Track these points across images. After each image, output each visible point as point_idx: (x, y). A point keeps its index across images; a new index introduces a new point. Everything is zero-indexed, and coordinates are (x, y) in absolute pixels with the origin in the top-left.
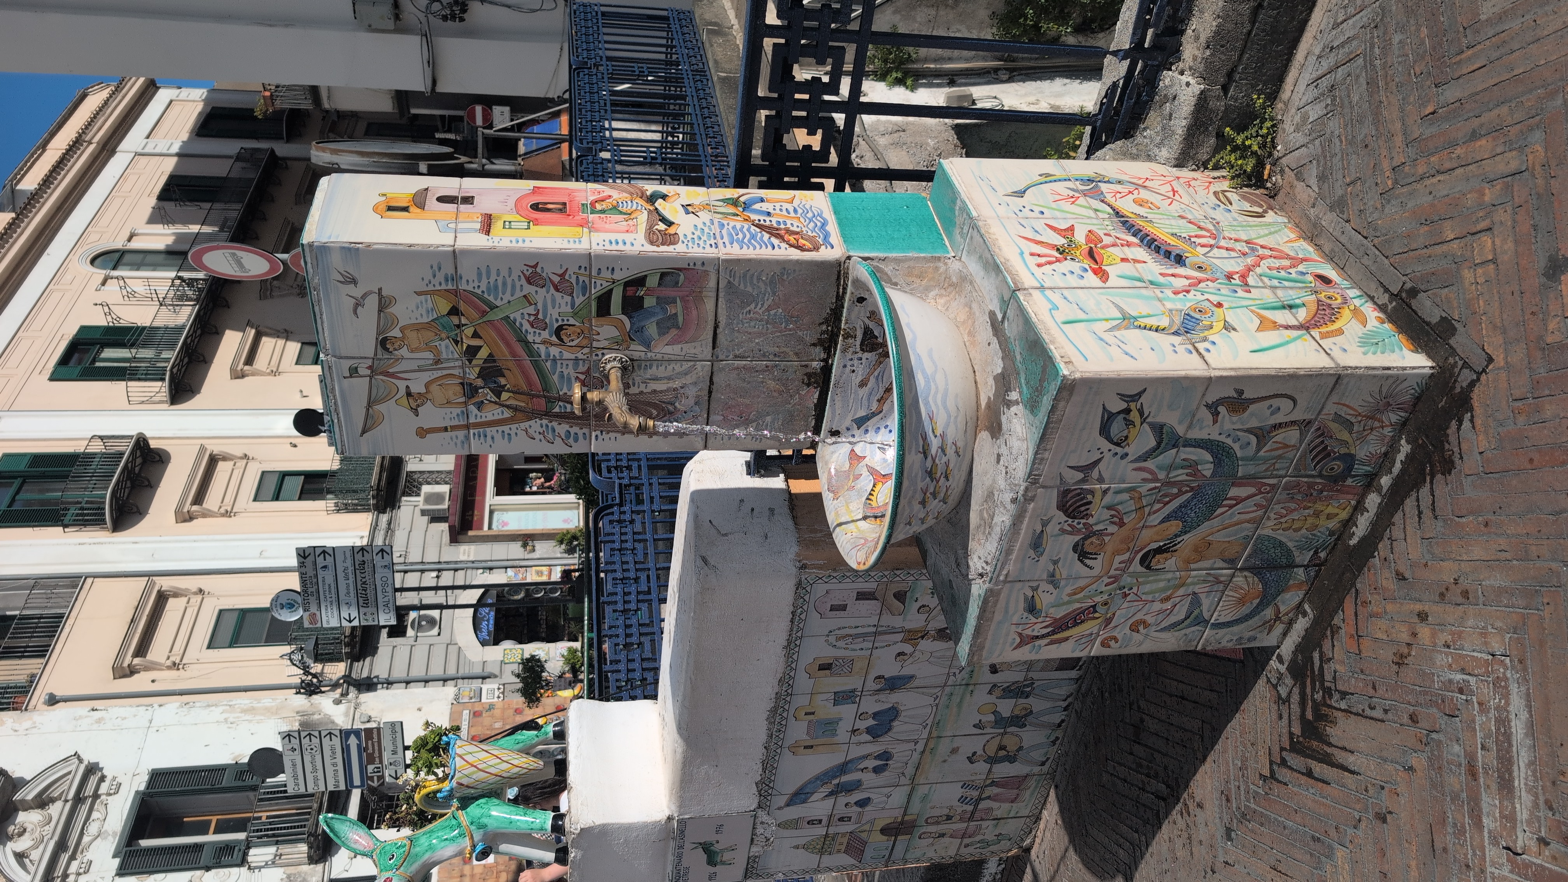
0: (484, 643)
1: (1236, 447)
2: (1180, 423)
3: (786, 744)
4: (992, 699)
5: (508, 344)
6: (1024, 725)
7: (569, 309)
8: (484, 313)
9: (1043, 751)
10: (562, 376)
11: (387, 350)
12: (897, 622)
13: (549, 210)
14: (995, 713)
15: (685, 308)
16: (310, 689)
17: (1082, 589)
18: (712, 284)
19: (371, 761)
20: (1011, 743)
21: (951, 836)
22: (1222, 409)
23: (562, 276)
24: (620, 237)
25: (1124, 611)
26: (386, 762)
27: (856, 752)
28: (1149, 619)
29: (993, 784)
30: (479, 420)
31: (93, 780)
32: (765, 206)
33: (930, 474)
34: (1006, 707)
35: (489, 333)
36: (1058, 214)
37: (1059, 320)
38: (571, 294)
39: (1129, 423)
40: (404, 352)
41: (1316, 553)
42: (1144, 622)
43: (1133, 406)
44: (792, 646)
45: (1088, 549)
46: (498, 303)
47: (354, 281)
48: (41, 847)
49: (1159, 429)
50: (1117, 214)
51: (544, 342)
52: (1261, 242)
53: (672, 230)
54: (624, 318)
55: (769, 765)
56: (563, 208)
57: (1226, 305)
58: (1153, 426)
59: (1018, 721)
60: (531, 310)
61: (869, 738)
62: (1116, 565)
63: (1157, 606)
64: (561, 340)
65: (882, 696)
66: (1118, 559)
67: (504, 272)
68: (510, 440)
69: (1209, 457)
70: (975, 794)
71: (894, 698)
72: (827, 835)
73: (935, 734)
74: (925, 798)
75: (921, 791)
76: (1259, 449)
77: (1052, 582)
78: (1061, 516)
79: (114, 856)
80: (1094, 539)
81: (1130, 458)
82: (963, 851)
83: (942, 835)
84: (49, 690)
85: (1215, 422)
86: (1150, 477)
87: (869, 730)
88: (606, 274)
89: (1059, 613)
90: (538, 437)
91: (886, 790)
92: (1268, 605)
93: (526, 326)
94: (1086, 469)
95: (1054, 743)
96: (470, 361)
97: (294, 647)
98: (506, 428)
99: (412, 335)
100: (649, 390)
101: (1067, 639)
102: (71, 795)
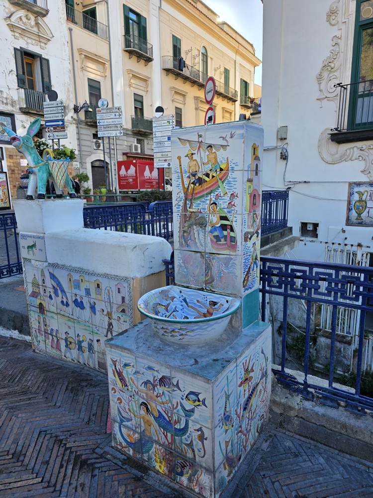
0: (92, 163)
1: (186, 436)
2: (195, 418)
3: (71, 272)
4: (88, 340)
5: (210, 187)
6: (78, 350)
7: (222, 207)
8: (221, 179)
9: (70, 356)
10: (199, 204)
11: (208, 147)
12: (114, 309)
13: (254, 200)
14: (83, 341)
15: (223, 245)
16: (76, 110)
17: (133, 382)
18: (232, 253)
19: (54, 128)
20: (72, 346)
21: (39, 326)
22: (200, 432)
23: (234, 205)
24: (246, 223)
25: (125, 395)
26: (54, 133)
27: (69, 296)
28: (122, 405)
29: (58, 340)
30: (184, 177)
31: (45, 42)
32: (255, 268)
33: (173, 331)
34: (85, 345)
35: (214, 181)
36: (257, 366)
37: (228, 375)
38: (227, 208)
39: (194, 401)
40: (207, 153)
41: (147, 461)
42: (121, 402)
43: (201, 403)
44: (106, 276)
45: (148, 385)
46: (224, 184)
47: (231, 137)
48: (23, 25)
49: (192, 411)
50: (257, 385)
51: (211, 199)
52: (250, 434)
53: (248, 240)
54: (219, 225)
55: (63, 267)
56: (254, 204)
57: (233, 428)
58: (193, 409)
59: (80, 348)
60: (222, 195)
61: (74, 299)
62: (142, 394)
63: (127, 407)
64: (212, 204)
65: (88, 304)
66: (144, 395)
67: (235, 186)
68: (177, 187)
69: (182, 427)
70: (54, 334)
71: (88, 309)
72: (39, 285)
73: (75, 321)
74: (52, 317)
75: (55, 316)
76: (185, 444)
77: (136, 372)
78: (160, 377)
79: (20, 47)
80: (151, 387)
81: (181, 401)
82: (34, 330)
83: (39, 323)
84: (74, 29)
85: (195, 430)
86: (175, 407)
87: (76, 300)
88: (235, 219)
89: (124, 374)
90: (178, 196)
91: (55, 305)
92: (127, 444)
93: (216, 193)
94: (177, 386)
95: (73, 360)
96: (204, 174)
97: (89, 104)
98: (181, 185)
99: (213, 156)
100: (195, 232)
101: (115, 376)
102: (40, 34)
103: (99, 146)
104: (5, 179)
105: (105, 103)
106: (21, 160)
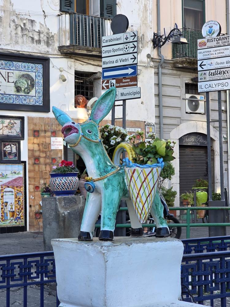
0: (180, 139)
19: (118, 81)
26: (117, 89)
97: (181, 30)
103: (196, 107)
104: (22, 175)
105: (216, 28)
106: (53, 139)
